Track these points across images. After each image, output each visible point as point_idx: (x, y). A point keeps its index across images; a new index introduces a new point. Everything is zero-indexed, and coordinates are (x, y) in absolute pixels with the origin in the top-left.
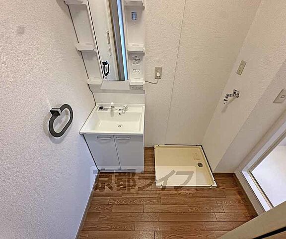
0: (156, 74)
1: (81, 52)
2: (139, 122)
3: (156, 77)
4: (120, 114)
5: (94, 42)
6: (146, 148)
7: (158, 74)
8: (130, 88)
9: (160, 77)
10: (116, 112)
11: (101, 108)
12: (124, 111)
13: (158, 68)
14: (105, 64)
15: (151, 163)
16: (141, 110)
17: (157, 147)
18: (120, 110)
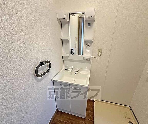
0: (98, 53)
1: (62, 41)
2: (86, 80)
3: (99, 55)
4: (75, 74)
5: (69, 36)
6: (88, 100)
7: (100, 53)
8: (83, 60)
9: (101, 55)
10: (74, 72)
11: (66, 69)
12: (78, 72)
13: (100, 50)
14: (72, 49)
15: (91, 112)
16: (88, 73)
17: (96, 101)
18: (76, 71)
